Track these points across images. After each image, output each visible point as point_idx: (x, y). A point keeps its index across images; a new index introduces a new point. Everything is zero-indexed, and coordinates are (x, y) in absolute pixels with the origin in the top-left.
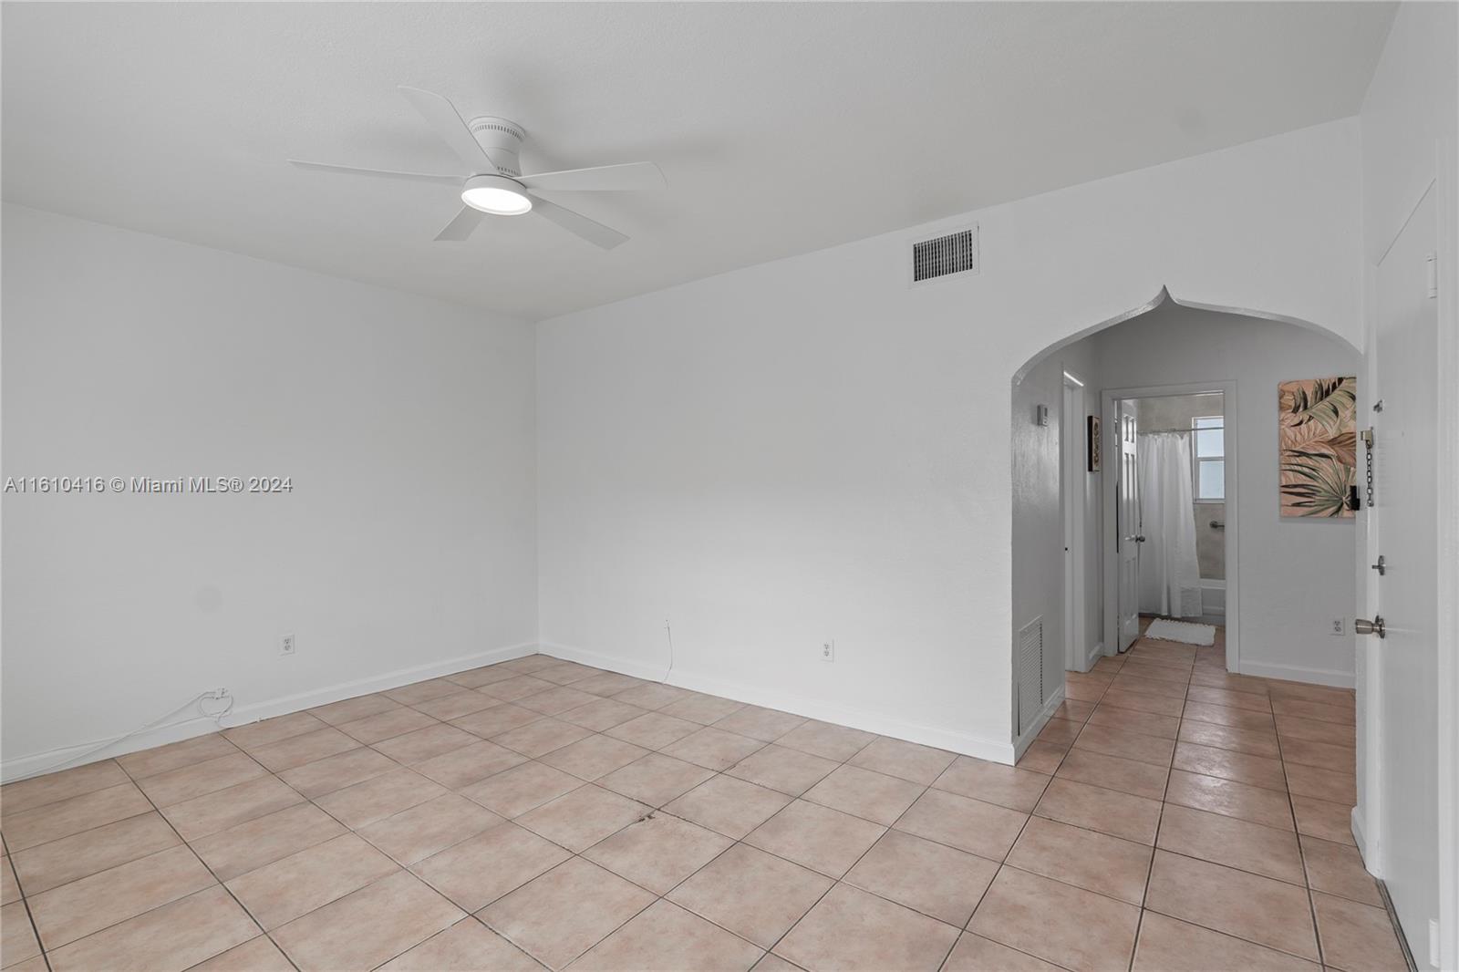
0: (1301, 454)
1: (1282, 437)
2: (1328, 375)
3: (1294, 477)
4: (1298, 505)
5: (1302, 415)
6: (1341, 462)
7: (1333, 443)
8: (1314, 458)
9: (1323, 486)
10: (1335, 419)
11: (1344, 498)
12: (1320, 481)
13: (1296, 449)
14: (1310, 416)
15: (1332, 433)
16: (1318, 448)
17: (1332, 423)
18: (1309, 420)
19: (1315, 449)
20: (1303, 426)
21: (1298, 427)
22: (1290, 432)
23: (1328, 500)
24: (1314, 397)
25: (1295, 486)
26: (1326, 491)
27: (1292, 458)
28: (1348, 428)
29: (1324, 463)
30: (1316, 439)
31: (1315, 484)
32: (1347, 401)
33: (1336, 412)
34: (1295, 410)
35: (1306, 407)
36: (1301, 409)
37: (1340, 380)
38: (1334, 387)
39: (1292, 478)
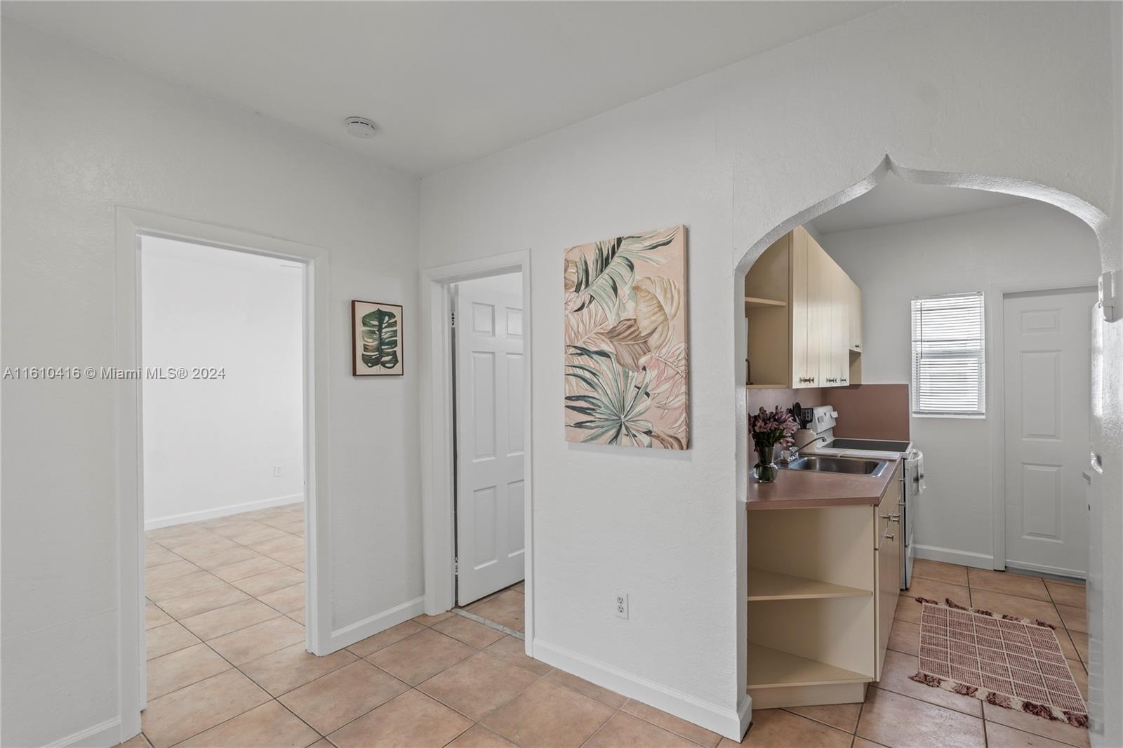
0: (584, 351)
1: (568, 326)
2: (609, 238)
3: (577, 384)
4: (579, 425)
5: (584, 295)
6: (620, 364)
7: (612, 334)
8: (595, 357)
9: (604, 400)
10: (614, 298)
11: (623, 417)
12: (600, 391)
13: (578, 345)
14: (591, 296)
15: (611, 322)
16: (598, 342)
17: (611, 305)
18: (590, 302)
19: (596, 345)
20: (585, 310)
21: (579, 312)
22: (574, 319)
23: (607, 420)
24: (594, 270)
25: (578, 398)
26: (606, 407)
27: (575, 358)
28: (626, 313)
29: (602, 365)
30: (598, 329)
31: (595, 395)
32: (624, 270)
33: (615, 289)
34: (578, 290)
35: (587, 284)
36: (583, 286)
37: (619, 241)
38: (614, 253)
39: (574, 385)
